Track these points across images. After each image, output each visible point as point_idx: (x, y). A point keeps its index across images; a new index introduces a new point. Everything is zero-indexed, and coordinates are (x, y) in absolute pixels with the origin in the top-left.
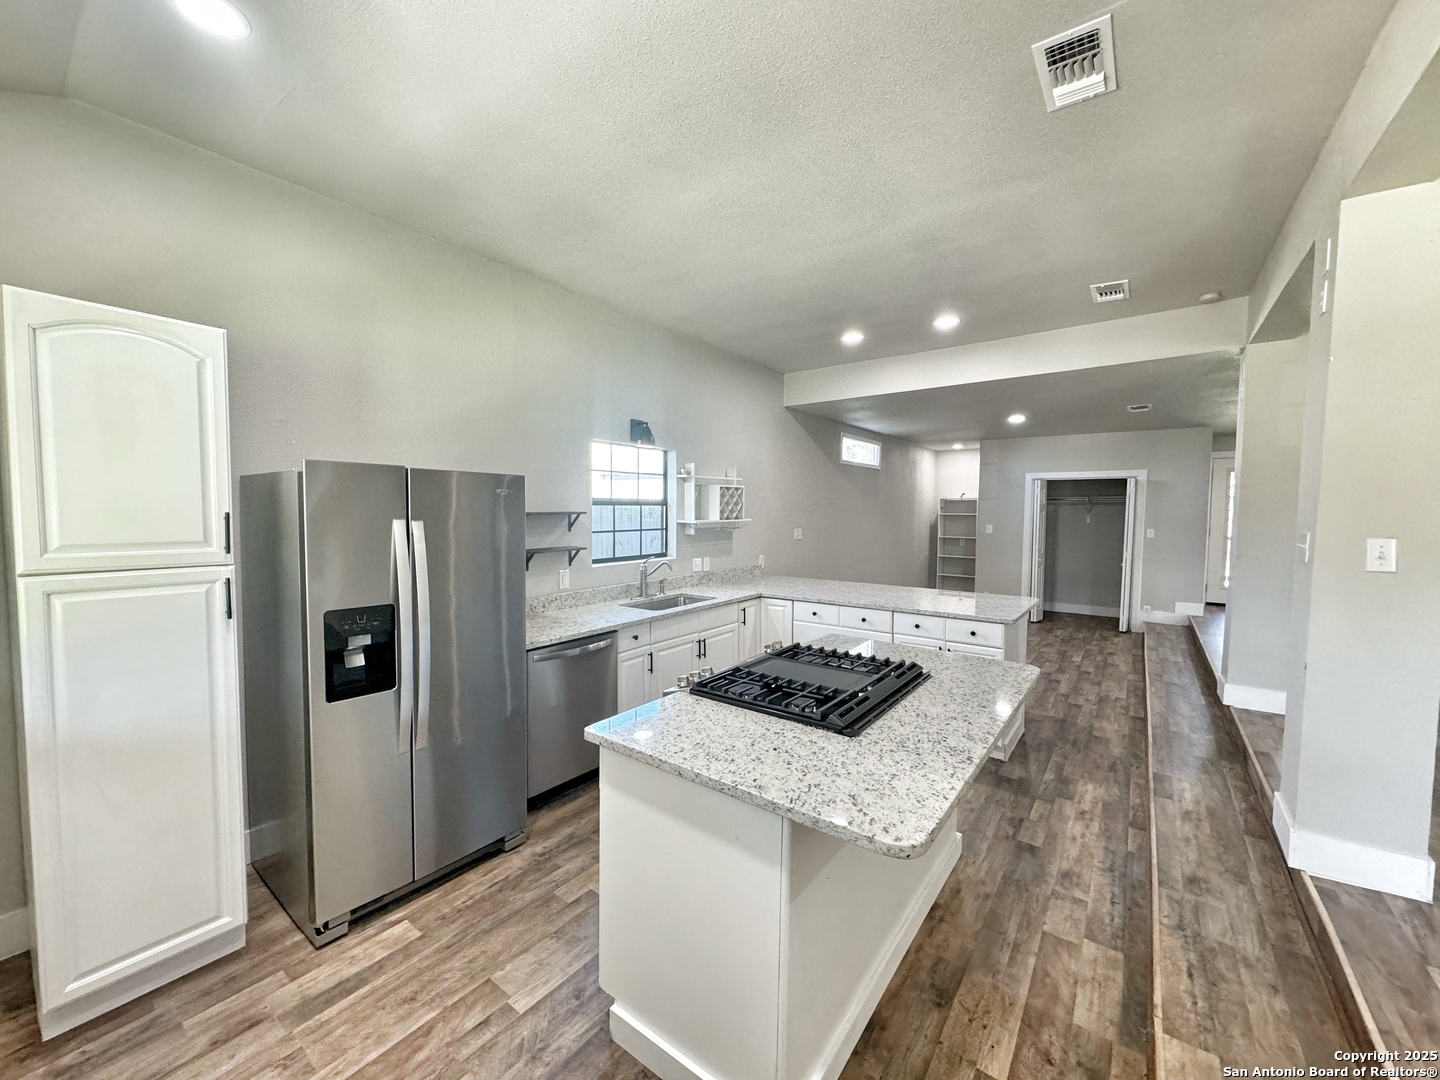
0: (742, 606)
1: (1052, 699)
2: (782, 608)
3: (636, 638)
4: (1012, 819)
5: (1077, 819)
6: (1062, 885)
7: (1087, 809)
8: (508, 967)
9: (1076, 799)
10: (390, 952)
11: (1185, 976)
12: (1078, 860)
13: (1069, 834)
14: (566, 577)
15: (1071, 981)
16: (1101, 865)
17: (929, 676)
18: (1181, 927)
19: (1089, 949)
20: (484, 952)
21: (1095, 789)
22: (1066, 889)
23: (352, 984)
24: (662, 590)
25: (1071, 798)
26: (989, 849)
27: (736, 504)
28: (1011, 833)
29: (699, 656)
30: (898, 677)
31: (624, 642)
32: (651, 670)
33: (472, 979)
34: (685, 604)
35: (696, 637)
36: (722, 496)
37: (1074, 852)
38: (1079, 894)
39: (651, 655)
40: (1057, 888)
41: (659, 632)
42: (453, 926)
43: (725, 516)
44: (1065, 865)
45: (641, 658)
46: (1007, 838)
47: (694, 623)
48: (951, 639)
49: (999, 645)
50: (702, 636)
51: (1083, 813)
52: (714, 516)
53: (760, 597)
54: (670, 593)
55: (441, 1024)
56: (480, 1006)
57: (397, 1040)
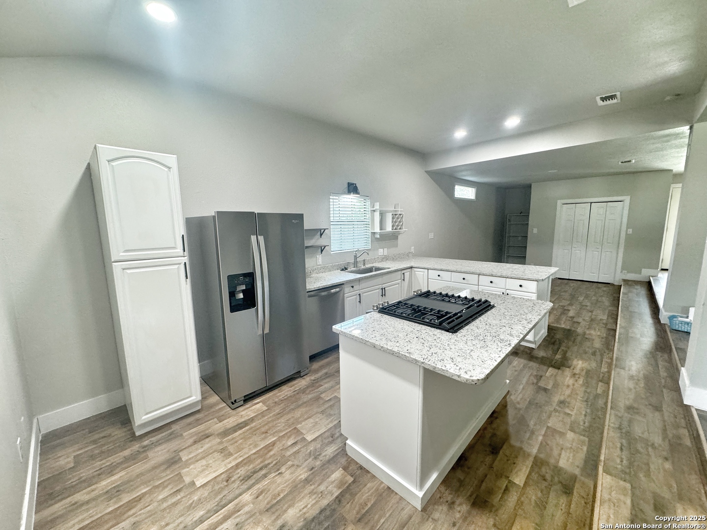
0: (403, 272)
1: (564, 319)
2: (423, 273)
3: (353, 287)
4: (536, 376)
5: (571, 377)
6: (560, 407)
7: (577, 373)
8: (303, 423)
9: (572, 368)
10: (256, 414)
11: (618, 449)
12: (569, 396)
13: (566, 383)
14: (320, 259)
15: (559, 448)
16: (581, 399)
17: (494, 306)
18: (620, 428)
19: (570, 435)
20: (293, 417)
21: (583, 363)
22: (562, 408)
23: (242, 425)
24: (364, 264)
25: (569, 367)
26: (523, 389)
27: (400, 222)
28: (535, 382)
29: (382, 296)
30: (478, 307)
31: (347, 289)
32: (360, 302)
33: (290, 426)
34: (375, 271)
35: (380, 287)
36: (393, 218)
37: (568, 392)
38: (568, 411)
39: (360, 295)
40: (557, 408)
41: (363, 284)
42: (280, 406)
43: (394, 228)
44: (562, 398)
45: (355, 296)
46: (533, 384)
47: (379, 280)
48: (508, 288)
49: (535, 292)
50: (384, 286)
51: (575, 374)
52: (389, 228)
53: (411, 268)
54: (368, 266)
55: (278, 442)
56: (293, 437)
57: (262, 447)
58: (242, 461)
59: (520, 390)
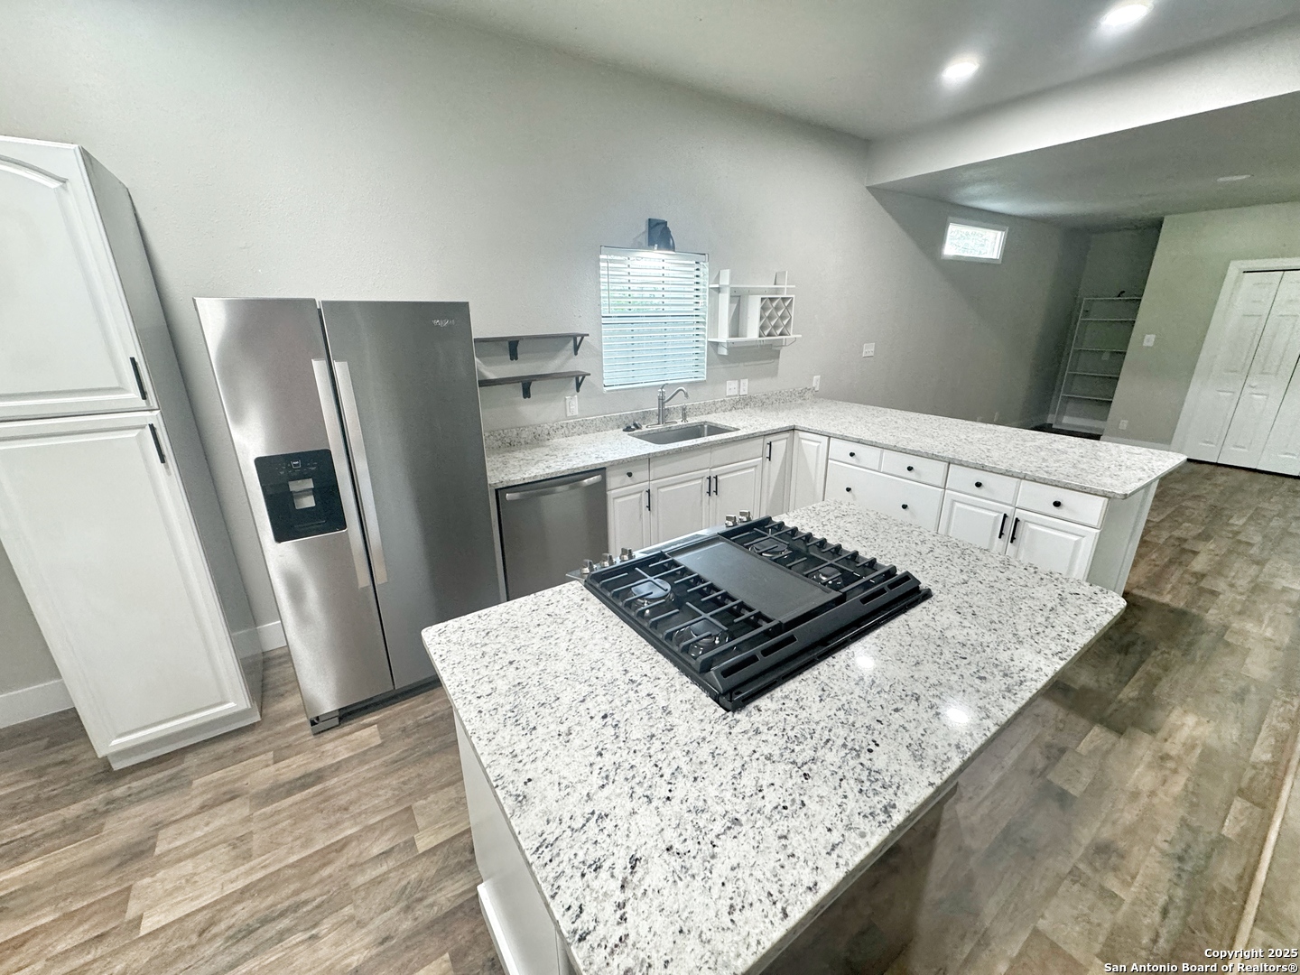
0: (768, 439)
1: (1174, 579)
2: (817, 444)
3: (630, 475)
4: (1049, 746)
5: (1150, 766)
6: (1091, 864)
7: (1173, 753)
8: (431, 798)
9: (1161, 735)
10: (351, 754)
12: (1130, 831)
13: (1129, 786)
14: (574, 404)
16: (1165, 846)
17: (927, 595)
20: (419, 775)
21: (1198, 724)
22: (1096, 870)
24: (684, 417)
25: (1153, 732)
26: (1000, 784)
27: (782, 317)
28: (1040, 766)
29: (709, 493)
30: (865, 600)
31: (615, 481)
32: (649, 507)
33: (398, 802)
34: (708, 435)
35: (706, 472)
36: (764, 309)
37: (1129, 816)
38: (1112, 884)
39: (649, 491)
40: (1081, 866)
41: (658, 470)
42: (407, 740)
43: (766, 333)
44: (1106, 833)
45: (639, 495)
46: (1032, 772)
47: (704, 458)
48: (1021, 506)
49: (1095, 524)
50: (715, 471)
51: (1165, 757)
52: (752, 333)
53: (793, 429)
55: (354, 844)
56: (391, 834)
57: (318, 847)
58: (260, 880)
59: (990, 788)
